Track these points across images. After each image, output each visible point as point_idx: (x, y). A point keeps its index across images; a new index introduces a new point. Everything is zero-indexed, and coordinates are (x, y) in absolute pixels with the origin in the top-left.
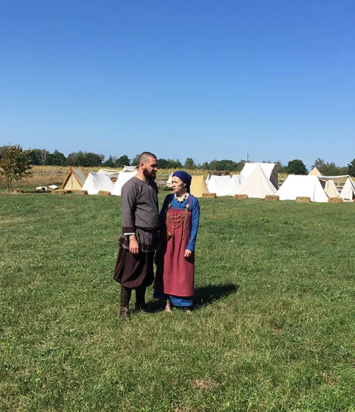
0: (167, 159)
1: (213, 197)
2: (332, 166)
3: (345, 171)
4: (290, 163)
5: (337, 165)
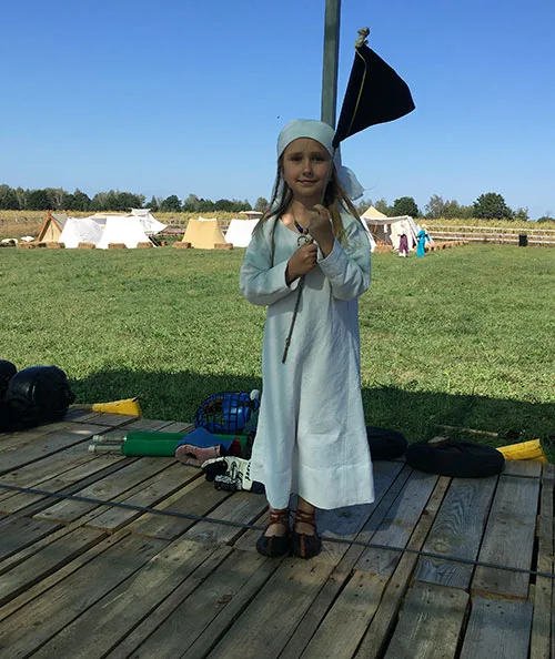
0: (230, 200)
1: (227, 248)
2: (454, 205)
4: (397, 202)
5: (460, 204)
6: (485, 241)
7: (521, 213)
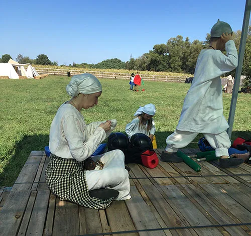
3: (35, 61)
4: (3, 56)
5: (30, 58)
6: (55, 75)
7: (55, 63)
